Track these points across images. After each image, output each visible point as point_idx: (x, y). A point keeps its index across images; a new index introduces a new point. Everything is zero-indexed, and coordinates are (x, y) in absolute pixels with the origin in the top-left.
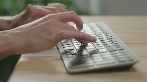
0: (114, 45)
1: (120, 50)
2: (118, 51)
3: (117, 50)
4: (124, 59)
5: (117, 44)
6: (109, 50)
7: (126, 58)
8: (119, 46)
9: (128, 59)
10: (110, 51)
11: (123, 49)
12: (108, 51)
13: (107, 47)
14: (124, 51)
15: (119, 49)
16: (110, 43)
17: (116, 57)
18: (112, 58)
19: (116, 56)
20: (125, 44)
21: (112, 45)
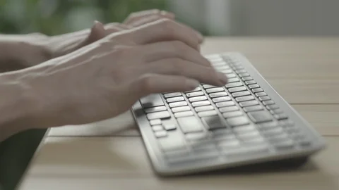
0: (264, 108)
1: (279, 120)
2: (274, 123)
3: (271, 121)
4: (290, 142)
5: (273, 106)
6: (255, 120)
7: (296, 138)
8: (277, 111)
9: (300, 141)
10: (256, 123)
11: (286, 118)
12: (252, 123)
13: (249, 114)
14: (290, 121)
15: (277, 116)
16: (256, 102)
17: (271, 138)
18: (261, 139)
19: (272, 135)
20: (291, 104)
21: (260, 107)
